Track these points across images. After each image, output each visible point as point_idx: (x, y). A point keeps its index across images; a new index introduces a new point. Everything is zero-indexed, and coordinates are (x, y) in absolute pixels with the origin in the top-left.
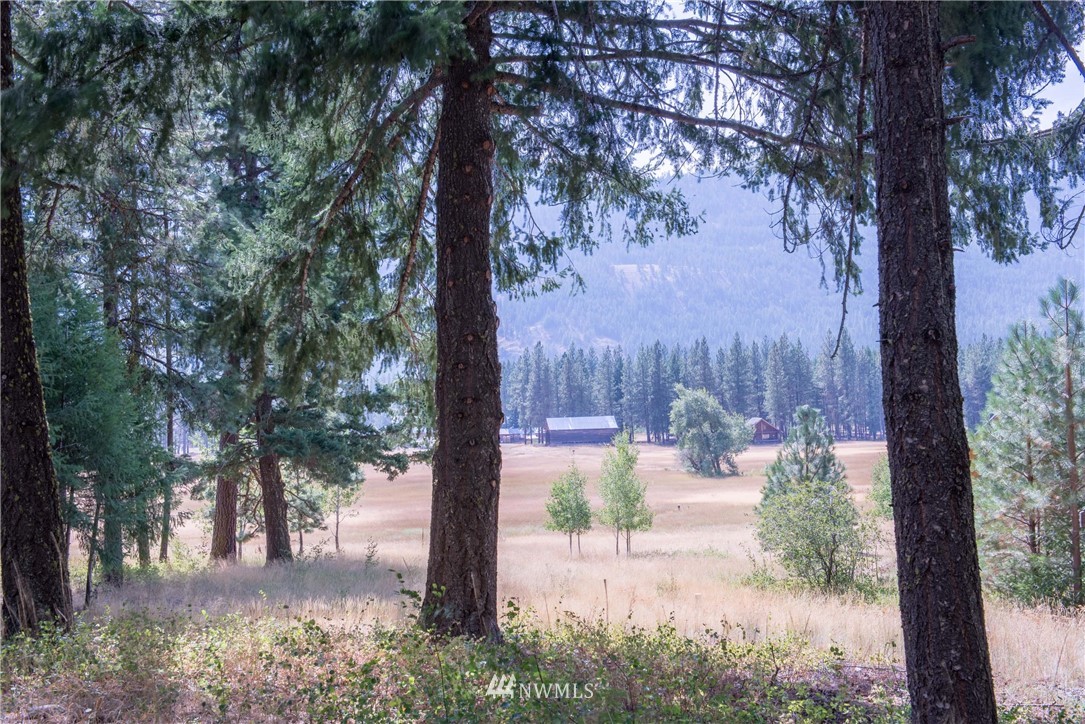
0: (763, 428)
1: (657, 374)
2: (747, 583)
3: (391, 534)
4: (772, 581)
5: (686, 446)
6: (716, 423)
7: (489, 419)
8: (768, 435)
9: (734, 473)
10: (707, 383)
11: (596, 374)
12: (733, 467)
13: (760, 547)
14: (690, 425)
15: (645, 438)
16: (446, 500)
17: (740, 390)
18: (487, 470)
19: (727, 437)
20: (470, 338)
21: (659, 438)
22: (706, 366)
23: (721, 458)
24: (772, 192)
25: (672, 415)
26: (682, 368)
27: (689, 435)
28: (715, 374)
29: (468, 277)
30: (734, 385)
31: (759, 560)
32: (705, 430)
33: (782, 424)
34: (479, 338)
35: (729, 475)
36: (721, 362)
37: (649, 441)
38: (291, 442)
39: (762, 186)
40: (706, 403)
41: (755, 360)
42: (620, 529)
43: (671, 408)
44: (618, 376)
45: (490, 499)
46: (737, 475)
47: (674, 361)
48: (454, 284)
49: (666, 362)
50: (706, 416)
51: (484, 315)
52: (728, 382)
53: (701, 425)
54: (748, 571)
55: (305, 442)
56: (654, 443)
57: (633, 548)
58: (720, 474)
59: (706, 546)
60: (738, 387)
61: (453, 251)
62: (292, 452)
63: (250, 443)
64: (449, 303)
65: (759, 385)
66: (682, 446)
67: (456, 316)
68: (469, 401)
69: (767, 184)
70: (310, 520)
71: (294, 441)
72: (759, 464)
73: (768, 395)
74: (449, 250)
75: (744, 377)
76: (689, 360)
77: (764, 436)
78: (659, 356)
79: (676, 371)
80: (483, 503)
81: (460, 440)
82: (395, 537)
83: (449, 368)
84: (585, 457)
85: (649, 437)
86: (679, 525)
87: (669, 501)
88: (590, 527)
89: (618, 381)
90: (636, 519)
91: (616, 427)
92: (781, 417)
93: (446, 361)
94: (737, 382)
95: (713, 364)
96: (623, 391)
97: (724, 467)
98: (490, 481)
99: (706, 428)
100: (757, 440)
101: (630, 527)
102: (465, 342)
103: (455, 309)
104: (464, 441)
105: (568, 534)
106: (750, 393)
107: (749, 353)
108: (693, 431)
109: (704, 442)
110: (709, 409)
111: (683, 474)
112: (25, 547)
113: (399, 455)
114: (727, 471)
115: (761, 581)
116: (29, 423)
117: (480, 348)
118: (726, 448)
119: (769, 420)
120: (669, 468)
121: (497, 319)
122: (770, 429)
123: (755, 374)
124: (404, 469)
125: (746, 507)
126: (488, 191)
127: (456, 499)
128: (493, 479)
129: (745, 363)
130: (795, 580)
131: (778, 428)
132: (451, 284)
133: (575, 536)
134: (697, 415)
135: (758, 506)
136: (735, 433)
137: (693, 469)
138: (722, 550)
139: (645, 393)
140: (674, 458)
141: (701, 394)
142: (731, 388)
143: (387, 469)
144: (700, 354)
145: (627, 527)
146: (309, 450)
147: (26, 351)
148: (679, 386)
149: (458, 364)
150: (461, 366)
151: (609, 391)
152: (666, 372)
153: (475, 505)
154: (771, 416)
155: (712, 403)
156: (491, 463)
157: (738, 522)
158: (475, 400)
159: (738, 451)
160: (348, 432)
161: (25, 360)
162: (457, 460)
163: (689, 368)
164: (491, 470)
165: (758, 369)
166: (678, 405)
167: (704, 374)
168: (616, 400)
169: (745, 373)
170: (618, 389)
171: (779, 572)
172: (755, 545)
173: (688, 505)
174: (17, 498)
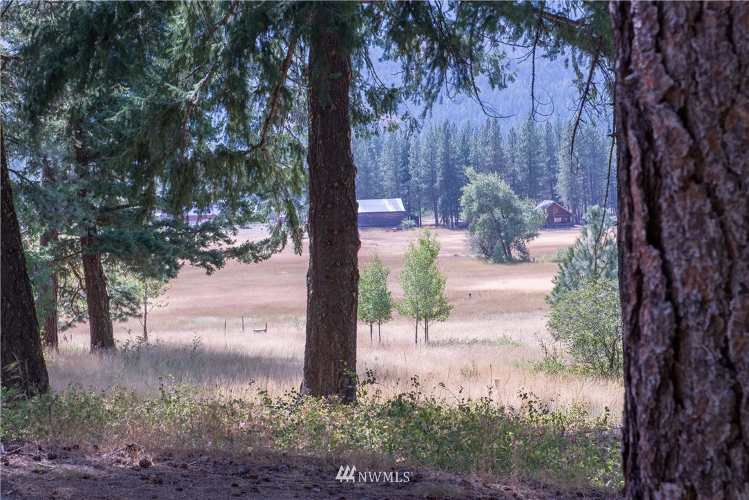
0: (555, 211)
1: (446, 156)
2: (539, 368)
3: (185, 323)
4: (562, 367)
5: (477, 232)
6: (508, 207)
7: (351, 246)
8: (560, 219)
9: (525, 259)
10: (498, 165)
11: (382, 154)
12: (524, 253)
13: (552, 338)
14: (481, 210)
15: (433, 221)
16: (319, 307)
17: (532, 171)
18: (350, 284)
19: (520, 222)
20: (336, 184)
21: (447, 221)
22: (497, 146)
23: (512, 244)
24: (567, 61)
25: (463, 200)
26: (472, 149)
27: (480, 220)
28: (507, 155)
29: (334, 137)
30: (525, 166)
31: (550, 348)
32: (496, 216)
33: (575, 207)
34: (343, 184)
35: (520, 262)
36: (513, 142)
37: (437, 225)
38: (118, 241)
39: (559, 55)
40: (498, 189)
41: (548, 139)
42: (419, 319)
43: (461, 193)
44: (405, 156)
45: (352, 306)
46: (528, 261)
47: (464, 142)
48: (323, 143)
49: (456, 144)
50: (496, 201)
51: (346, 166)
52: (519, 163)
53: (491, 211)
54: (540, 357)
55: (132, 242)
56: (444, 226)
57: (431, 338)
58: (511, 261)
59: (501, 336)
60: (531, 168)
61: (322, 117)
62: (120, 251)
63: (72, 239)
64: (320, 157)
65: (552, 166)
66: (473, 231)
67: (325, 167)
68: (336, 232)
69: (563, 53)
70: (125, 310)
71: (121, 240)
72: (551, 249)
73: (561, 176)
74: (319, 116)
75: (537, 158)
76: (480, 140)
77: (555, 220)
78: (448, 136)
79: (466, 152)
80: (347, 309)
81: (329, 262)
82: (189, 326)
83: (320, 207)
84: (371, 241)
85: (437, 221)
86: (471, 313)
87: (460, 288)
88: (390, 317)
89: (406, 162)
90: (435, 310)
91: (403, 209)
92: (574, 199)
93: (317, 202)
94: (529, 163)
95: (505, 145)
96: (411, 172)
97: (515, 253)
98: (351, 292)
99: (497, 212)
100: (549, 225)
101: (428, 317)
102: (332, 187)
103: (324, 162)
104: (332, 263)
105: (369, 324)
106: (542, 175)
107: (543, 133)
108: (484, 217)
109: (495, 228)
110: (500, 194)
111: (473, 259)
112: (17, 341)
113: (214, 251)
114: (518, 258)
115: (551, 367)
116: (14, 250)
117: (344, 192)
118: (519, 234)
119: (561, 203)
120: (459, 254)
121: (356, 168)
122: (563, 212)
123: (548, 155)
124: (219, 264)
125: (537, 295)
126: (348, 69)
127: (327, 306)
128: (354, 291)
129: (538, 143)
130: (581, 366)
131: (571, 211)
132: (321, 142)
133: (375, 327)
134: (489, 200)
135: (550, 295)
136: (527, 218)
137: (484, 256)
138: (515, 339)
139: (433, 174)
140: (465, 244)
141: (493, 178)
142: (523, 170)
143: (203, 265)
144: (491, 133)
145: (426, 317)
146: (135, 249)
147: (8, 196)
148: (469, 170)
149: (327, 204)
150: (329, 206)
151: (396, 172)
152: (455, 153)
153: (341, 311)
154: (564, 199)
155: (504, 187)
156: (352, 279)
157: (529, 310)
158: (341, 231)
159: (531, 236)
160: (164, 229)
161: (8, 202)
162: (327, 277)
163: (480, 149)
164: (352, 284)
165: (551, 150)
166: (469, 190)
167: (495, 156)
168: (403, 182)
169: (539, 153)
170: (404, 170)
171: (568, 360)
172: (547, 336)
173: (479, 293)
174: (9, 305)
